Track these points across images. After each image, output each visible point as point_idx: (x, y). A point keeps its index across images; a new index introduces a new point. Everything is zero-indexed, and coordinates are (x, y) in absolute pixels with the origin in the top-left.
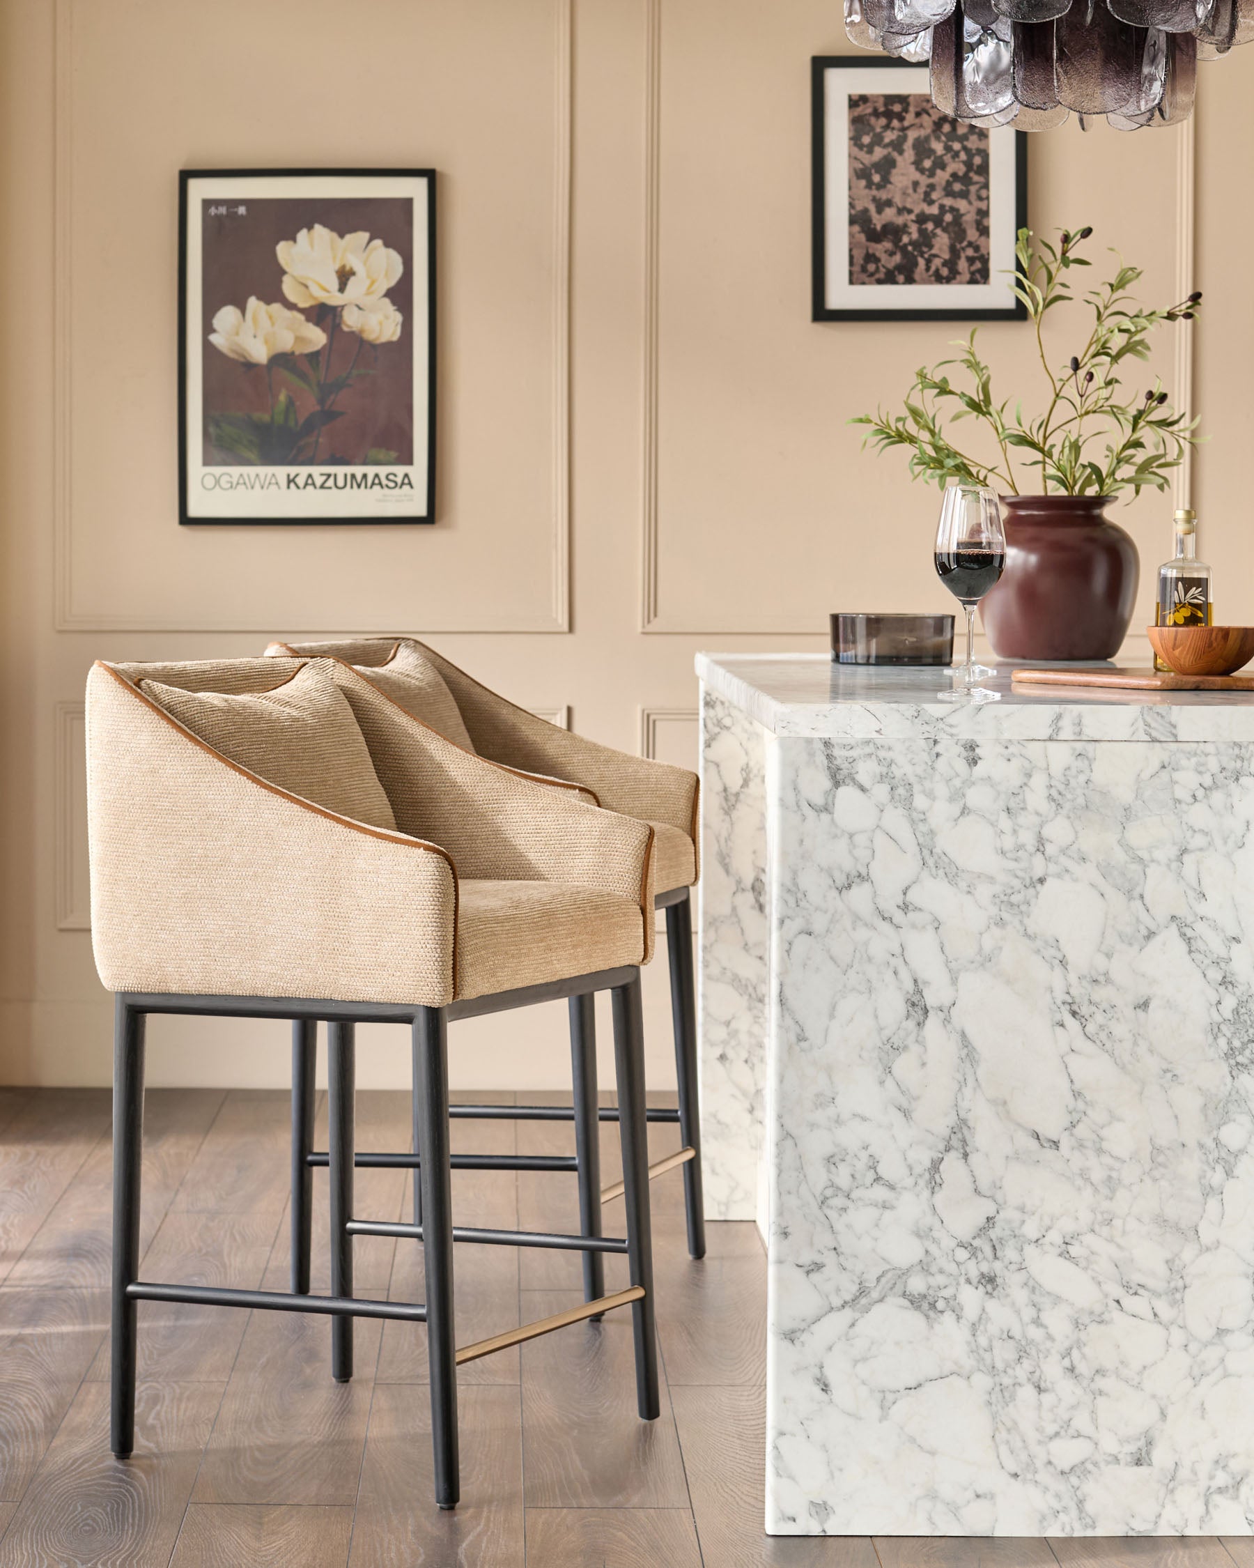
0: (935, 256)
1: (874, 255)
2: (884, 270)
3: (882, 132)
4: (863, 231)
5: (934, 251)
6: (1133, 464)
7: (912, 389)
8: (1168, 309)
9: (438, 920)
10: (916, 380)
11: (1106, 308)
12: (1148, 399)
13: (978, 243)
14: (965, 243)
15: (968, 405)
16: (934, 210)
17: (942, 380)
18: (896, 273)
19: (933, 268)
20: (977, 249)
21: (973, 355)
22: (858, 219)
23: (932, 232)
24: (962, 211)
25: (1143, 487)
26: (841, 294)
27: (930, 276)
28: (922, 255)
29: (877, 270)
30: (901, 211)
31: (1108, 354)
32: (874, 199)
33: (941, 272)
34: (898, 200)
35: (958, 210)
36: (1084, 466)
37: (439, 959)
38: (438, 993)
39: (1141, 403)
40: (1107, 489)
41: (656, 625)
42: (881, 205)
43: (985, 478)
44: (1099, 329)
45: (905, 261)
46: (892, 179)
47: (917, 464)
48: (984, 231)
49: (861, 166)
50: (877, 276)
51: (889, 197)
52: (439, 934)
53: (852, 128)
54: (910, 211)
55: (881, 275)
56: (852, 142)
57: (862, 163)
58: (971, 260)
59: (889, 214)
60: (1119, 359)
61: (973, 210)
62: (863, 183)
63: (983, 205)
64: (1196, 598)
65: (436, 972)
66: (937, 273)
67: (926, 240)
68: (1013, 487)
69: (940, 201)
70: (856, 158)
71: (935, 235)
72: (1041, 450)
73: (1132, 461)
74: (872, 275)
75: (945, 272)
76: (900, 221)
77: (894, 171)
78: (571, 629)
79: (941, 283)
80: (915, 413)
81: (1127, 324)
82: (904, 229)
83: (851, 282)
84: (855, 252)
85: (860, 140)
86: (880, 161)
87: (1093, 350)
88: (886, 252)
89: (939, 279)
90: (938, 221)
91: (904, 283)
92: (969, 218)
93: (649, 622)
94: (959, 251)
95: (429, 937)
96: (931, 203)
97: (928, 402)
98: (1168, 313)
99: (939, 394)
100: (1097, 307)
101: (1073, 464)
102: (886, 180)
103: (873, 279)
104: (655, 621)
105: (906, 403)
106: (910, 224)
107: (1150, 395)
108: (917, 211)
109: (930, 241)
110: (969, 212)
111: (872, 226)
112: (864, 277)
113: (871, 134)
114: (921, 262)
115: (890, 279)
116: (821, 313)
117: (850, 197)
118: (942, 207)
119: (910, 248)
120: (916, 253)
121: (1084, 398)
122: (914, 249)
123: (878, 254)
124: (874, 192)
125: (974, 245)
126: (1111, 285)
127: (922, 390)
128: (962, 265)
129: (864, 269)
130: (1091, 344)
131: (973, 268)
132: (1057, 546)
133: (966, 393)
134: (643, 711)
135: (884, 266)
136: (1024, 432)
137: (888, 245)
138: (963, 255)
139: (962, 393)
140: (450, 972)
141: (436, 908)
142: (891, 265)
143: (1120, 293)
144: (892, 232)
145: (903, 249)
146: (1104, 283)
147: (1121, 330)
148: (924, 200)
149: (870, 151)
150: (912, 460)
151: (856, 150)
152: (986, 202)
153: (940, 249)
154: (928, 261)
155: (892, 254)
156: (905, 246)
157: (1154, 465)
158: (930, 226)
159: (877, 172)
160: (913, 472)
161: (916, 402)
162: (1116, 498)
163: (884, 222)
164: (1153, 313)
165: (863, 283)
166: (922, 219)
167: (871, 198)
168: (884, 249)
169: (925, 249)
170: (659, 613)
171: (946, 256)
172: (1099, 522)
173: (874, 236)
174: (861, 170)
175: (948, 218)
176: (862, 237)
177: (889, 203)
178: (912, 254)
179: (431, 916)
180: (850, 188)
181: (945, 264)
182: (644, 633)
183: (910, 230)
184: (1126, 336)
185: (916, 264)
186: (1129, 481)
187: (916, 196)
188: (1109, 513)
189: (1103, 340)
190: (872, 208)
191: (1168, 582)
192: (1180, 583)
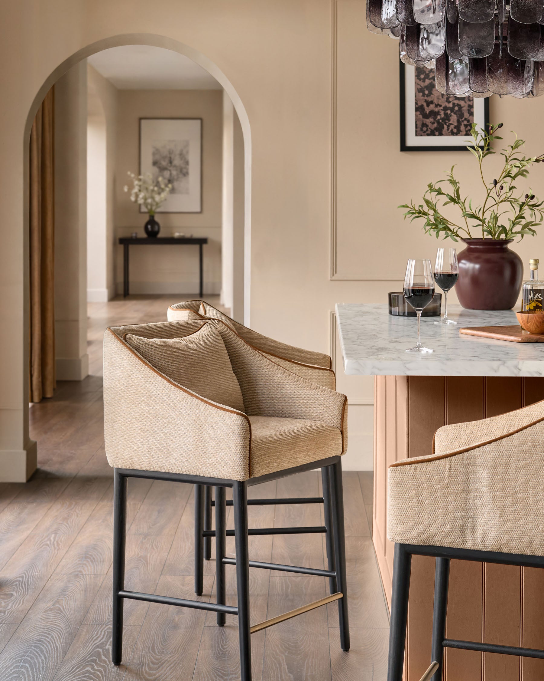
0: (451, 124)
1: (426, 124)
2: (430, 130)
3: (429, 73)
4: (421, 114)
5: (450, 122)
6: (520, 224)
7: (426, 192)
8: (535, 158)
10: (428, 188)
11: (510, 157)
12: (526, 198)
13: (469, 119)
14: (463, 119)
15: (450, 199)
16: (451, 105)
17: (438, 189)
18: (435, 131)
19: (450, 129)
20: (468, 121)
21: (452, 177)
22: (419, 109)
23: (450, 114)
24: (462, 106)
25: (525, 235)
26: (412, 140)
27: (449, 132)
28: (445, 124)
29: (427, 130)
30: (437, 106)
31: (510, 176)
32: (426, 101)
33: (454, 131)
34: (436, 101)
35: (460, 105)
36: (499, 227)
38: (242, 476)
39: (523, 199)
40: (509, 237)
41: (336, 277)
42: (429, 103)
43: (457, 231)
44: (507, 166)
45: (439, 126)
46: (433, 93)
47: (427, 226)
48: (472, 114)
49: (420, 87)
50: (427, 132)
51: (432, 100)
53: (416, 72)
54: (440, 106)
55: (429, 132)
56: (416, 77)
57: (421, 86)
58: (466, 126)
59: (432, 107)
60: (515, 178)
61: (467, 105)
62: (421, 94)
63: (471, 103)
64: (538, 298)
65: (240, 466)
66: (452, 131)
67: (447, 117)
68: (469, 234)
69: (453, 102)
70: (418, 84)
71: (451, 116)
72: (480, 220)
73: (520, 223)
74: (425, 132)
75: (455, 131)
76: (436, 110)
77: (434, 89)
79: (454, 135)
80: (427, 202)
81: (518, 164)
82: (438, 113)
83: (416, 135)
84: (418, 123)
85: (420, 77)
86: (428, 85)
87: (504, 175)
88: (430, 122)
89: (453, 134)
90: (452, 109)
91: (438, 135)
92: (465, 109)
93: (333, 275)
94: (461, 122)
95: (238, 452)
96: (449, 102)
97: (433, 197)
98: (536, 160)
99: (437, 195)
100: (506, 156)
101: (495, 225)
102: (430, 93)
103: (425, 133)
104: (335, 275)
105: (424, 198)
106: (441, 111)
107: (527, 196)
108: (443, 106)
109: (449, 118)
110: (465, 106)
111: (425, 112)
112: (421, 133)
113: (424, 74)
114: (445, 127)
115: (432, 134)
116: (404, 148)
117: (416, 100)
118: (454, 104)
119: (441, 121)
120: (443, 123)
121: (499, 197)
122: (442, 122)
123: (427, 124)
124: (426, 98)
125: (467, 119)
126: (512, 147)
127: (431, 193)
128: (462, 128)
129: (422, 130)
130: (503, 172)
131: (467, 129)
132: (488, 261)
133: (449, 194)
134: (331, 312)
135: (430, 129)
136: (473, 213)
137: (431, 120)
138: (463, 124)
139: (448, 194)
140: (248, 467)
141: (241, 439)
142: (433, 128)
143: (516, 150)
144: (433, 114)
145: (438, 122)
146: (509, 146)
147: (515, 167)
148: (446, 101)
149: (424, 81)
150: (425, 224)
151: (418, 80)
152: (472, 102)
153: (453, 121)
154: (448, 126)
155: (433, 123)
156: (439, 120)
157: (530, 225)
158: (449, 112)
159: (427, 90)
160: (425, 229)
161: (428, 197)
162: (513, 240)
163: (430, 110)
164: (529, 159)
165: (421, 135)
166: (445, 109)
167: (424, 100)
168: (430, 121)
169: (447, 121)
170: (337, 272)
171: (456, 124)
172: (506, 250)
173: (425, 116)
174: (420, 89)
175: (456, 108)
176: (421, 116)
177: (432, 102)
178: (442, 123)
179: (239, 443)
180: (416, 96)
181: (455, 127)
182: (331, 280)
183: (441, 114)
184: (518, 169)
185: (443, 128)
186: (519, 233)
187: (443, 100)
188: (510, 246)
189: (508, 170)
190: (425, 104)
191: (527, 291)
192: (532, 292)
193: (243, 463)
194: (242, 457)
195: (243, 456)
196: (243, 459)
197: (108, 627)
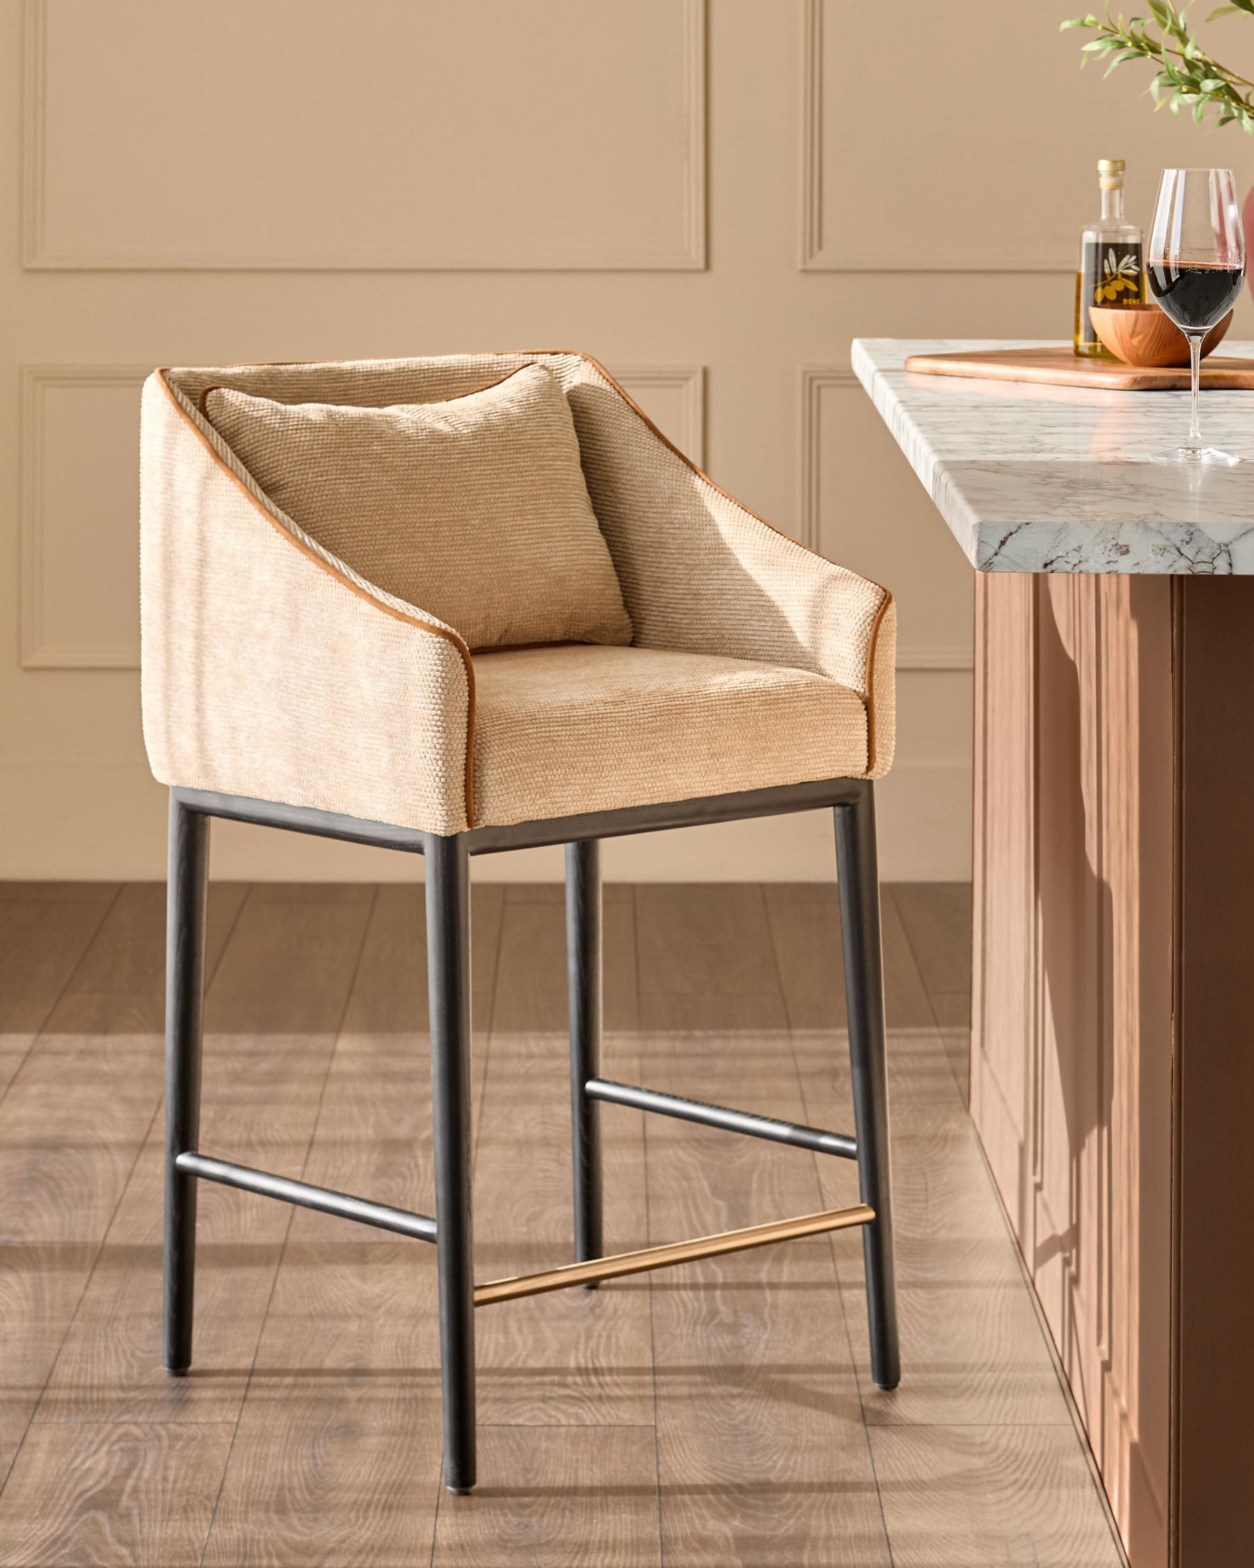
9: (439, 723)
37: (440, 774)
38: (440, 818)
41: (820, 261)
52: (441, 741)
64: (1131, 268)
65: (437, 790)
78: (708, 265)
93: (811, 255)
95: (428, 745)
104: (819, 256)
134: (805, 373)
140: (460, 792)
141: (437, 707)
170: (824, 242)
179: (431, 718)
182: (804, 271)
191: (1100, 249)
192: (1111, 251)
193: (443, 780)
194: (440, 763)
195: (444, 758)
196: (444, 769)
197: (122, 1430)
